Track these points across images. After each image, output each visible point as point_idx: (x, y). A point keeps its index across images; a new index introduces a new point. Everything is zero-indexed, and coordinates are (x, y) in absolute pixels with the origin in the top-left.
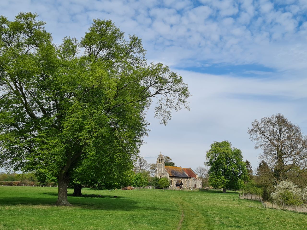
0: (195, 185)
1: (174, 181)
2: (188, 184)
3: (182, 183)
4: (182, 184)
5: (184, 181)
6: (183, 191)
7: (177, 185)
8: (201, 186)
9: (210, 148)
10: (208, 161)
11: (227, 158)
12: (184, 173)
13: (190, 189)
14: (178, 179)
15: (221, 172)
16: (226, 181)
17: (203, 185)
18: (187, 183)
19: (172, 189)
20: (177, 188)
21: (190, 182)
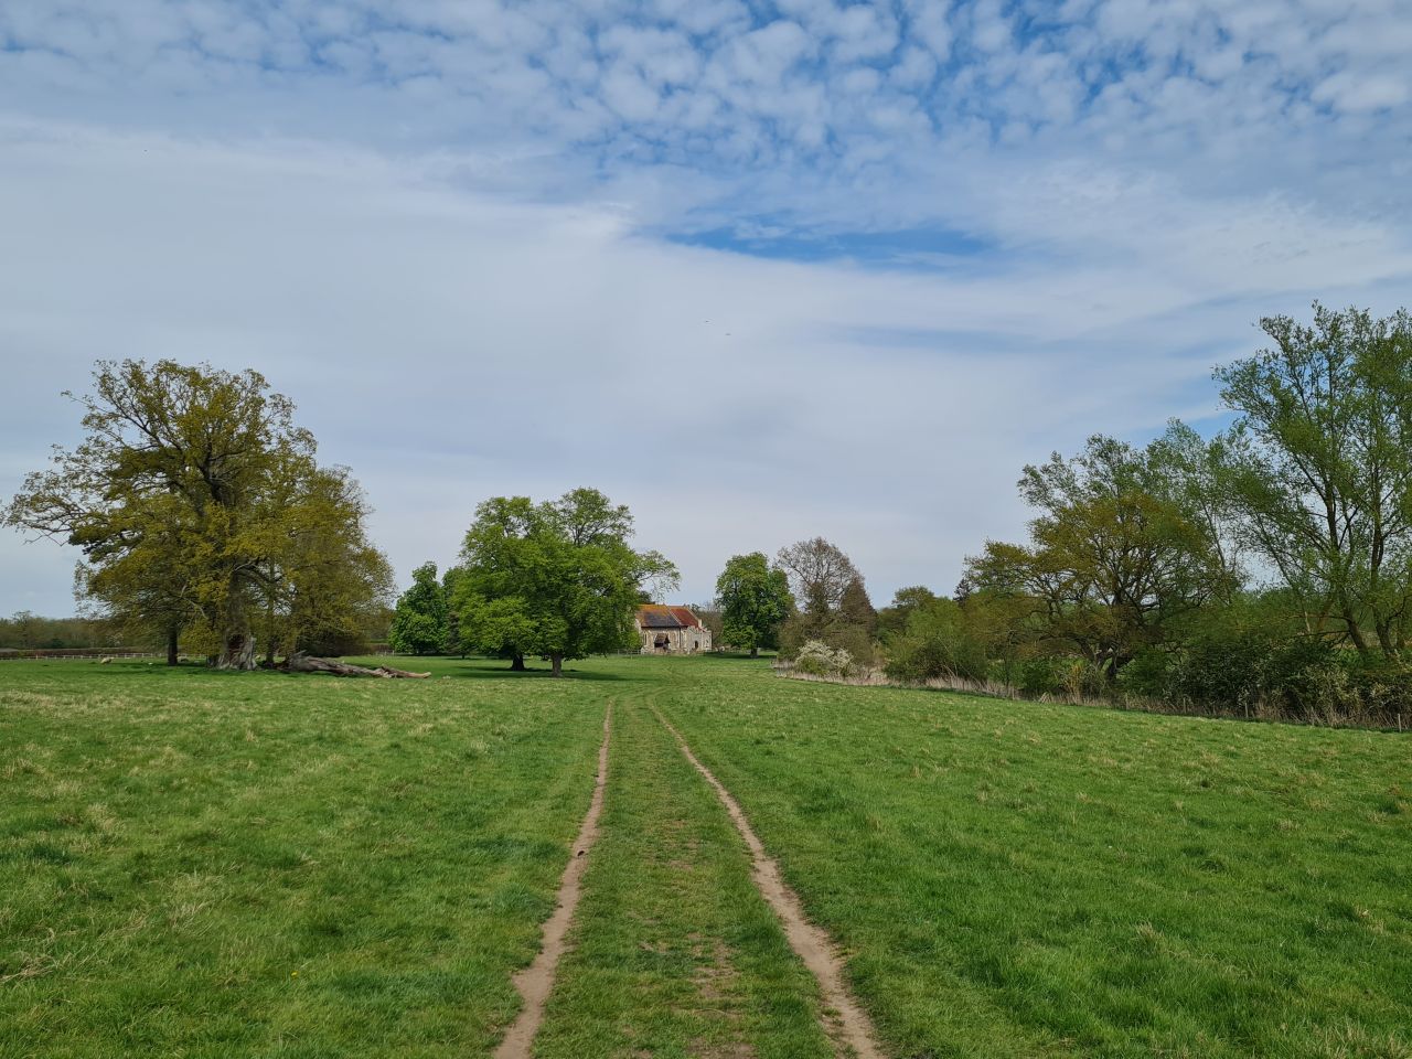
0: (696, 643)
1: (651, 636)
2: (682, 640)
3: (667, 639)
4: (667, 641)
5: (672, 635)
6: (670, 656)
7: (657, 645)
8: (709, 645)
9: (724, 569)
10: (721, 596)
11: (758, 591)
12: (671, 618)
13: (686, 653)
14: (660, 632)
15: (745, 618)
16: (755, 635)
17: (715, 642)
18: (678, 639)
19: (649, 653)
20: (659, 651)
21: (685, 637)
